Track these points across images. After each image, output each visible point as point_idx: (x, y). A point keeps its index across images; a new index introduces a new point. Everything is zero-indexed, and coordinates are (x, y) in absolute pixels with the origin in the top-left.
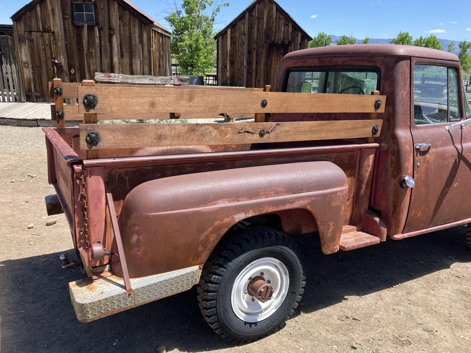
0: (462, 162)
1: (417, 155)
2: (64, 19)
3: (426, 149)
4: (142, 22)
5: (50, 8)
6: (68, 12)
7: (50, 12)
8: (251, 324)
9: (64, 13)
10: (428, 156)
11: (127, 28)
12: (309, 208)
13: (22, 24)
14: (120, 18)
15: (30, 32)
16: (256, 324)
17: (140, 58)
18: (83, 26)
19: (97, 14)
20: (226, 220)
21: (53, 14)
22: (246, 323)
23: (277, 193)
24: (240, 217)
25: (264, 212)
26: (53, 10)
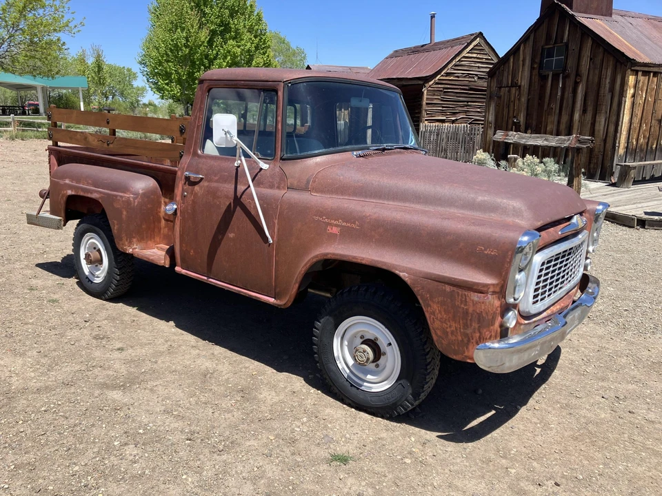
0: (238, 208)
1: (185, 184)
2: (532, 68)
3: (198, 180)
4: (617, 61)
5: (521, 59)
6: (537, 60)
7: (521, 63)
8: (89, 280)
9: (533, 61)
10: (197, 188)
11: (597, 72)
12: (100, 201)
13: (495, 80)
14: (591, 59)
15: (500, 88)
16: (92, 282)
17: (606, 112)
18: (548, 75)
19: (566, 58)
20: (65, 192)
21: (523, 65)
22: (87, 278)
23: (88, 184)
24: (70, 192)
25: (79, 194)
26: (524, 61)
